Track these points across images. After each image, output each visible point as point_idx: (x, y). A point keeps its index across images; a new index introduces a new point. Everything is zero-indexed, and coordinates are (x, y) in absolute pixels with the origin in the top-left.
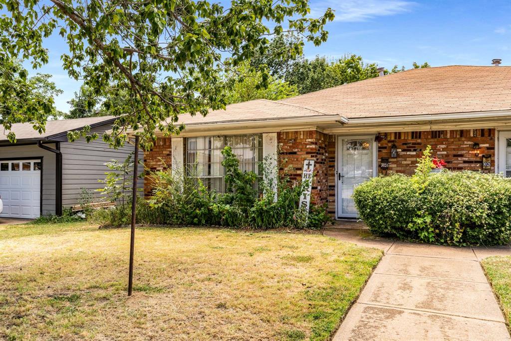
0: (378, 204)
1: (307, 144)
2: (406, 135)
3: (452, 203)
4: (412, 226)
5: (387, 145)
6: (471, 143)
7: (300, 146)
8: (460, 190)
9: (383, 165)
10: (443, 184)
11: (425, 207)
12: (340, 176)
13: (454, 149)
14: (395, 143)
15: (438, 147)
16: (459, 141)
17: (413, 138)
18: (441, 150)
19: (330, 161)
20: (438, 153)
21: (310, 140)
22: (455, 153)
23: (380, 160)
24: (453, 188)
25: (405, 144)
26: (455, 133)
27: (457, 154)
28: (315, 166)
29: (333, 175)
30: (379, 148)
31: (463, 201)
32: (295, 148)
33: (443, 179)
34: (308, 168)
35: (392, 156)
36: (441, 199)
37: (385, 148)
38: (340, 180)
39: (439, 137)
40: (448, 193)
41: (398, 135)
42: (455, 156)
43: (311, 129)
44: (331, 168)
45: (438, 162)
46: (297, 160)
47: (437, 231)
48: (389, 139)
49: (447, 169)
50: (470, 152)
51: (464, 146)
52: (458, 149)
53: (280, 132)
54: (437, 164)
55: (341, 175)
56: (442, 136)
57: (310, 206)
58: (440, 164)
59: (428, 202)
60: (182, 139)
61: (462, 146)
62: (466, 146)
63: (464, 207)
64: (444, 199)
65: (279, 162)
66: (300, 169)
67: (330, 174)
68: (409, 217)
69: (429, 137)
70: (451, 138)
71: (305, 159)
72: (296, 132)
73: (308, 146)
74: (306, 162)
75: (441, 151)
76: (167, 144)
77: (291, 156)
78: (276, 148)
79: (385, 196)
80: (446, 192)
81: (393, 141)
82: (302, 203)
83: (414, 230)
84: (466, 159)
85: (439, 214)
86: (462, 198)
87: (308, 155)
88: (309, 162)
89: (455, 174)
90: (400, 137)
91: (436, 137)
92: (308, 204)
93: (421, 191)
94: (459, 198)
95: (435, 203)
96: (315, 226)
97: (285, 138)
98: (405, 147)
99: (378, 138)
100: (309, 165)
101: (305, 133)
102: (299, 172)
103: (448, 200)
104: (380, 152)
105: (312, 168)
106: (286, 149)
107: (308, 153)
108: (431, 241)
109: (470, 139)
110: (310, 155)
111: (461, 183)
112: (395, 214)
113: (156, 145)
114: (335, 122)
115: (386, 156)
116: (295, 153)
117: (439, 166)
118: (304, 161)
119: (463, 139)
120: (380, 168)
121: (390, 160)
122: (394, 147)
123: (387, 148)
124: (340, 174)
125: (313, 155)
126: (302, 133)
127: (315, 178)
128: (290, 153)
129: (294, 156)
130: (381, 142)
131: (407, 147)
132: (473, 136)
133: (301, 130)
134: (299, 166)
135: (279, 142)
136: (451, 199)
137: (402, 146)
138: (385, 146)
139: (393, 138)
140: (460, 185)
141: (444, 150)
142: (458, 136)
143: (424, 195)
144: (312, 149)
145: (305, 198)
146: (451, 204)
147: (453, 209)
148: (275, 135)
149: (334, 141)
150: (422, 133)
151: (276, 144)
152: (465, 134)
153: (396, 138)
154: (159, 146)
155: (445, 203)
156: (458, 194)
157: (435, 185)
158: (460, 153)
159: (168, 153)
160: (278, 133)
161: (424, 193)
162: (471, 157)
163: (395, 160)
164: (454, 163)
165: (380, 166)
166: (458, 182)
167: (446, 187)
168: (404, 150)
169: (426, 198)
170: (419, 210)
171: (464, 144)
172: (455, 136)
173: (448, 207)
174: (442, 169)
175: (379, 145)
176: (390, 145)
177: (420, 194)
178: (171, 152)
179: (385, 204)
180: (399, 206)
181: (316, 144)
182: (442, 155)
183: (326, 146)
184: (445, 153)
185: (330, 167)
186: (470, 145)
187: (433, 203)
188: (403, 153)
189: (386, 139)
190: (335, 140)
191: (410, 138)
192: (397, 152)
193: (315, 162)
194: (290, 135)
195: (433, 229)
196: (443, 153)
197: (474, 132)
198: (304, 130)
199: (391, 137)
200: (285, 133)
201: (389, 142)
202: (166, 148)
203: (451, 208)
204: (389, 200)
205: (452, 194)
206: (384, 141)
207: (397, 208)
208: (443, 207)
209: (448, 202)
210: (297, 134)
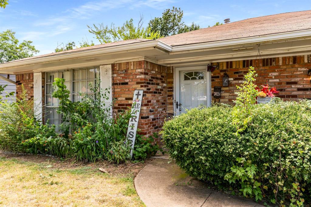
0: (186, 145)
1: (137, 75)
2: (238, 65)
3: (287, 151)
4: (230, 177)
5: (220, 74)
6: (305, 69)
7: (131, 77)
8: (297, 130)
9: (216, 94)
10: (272, 120)
11: (246, 153)
12: (177, 105)
13: (287, 77)
14: (227, 72)
15: (270, 74)
16: (292, 67)
17: (244, 66)
18: (273, 77)
19: (168, 91)
20: (270, 81)
21: (139, 70)
22: (288, 80)
23: (213, 89)
24: (288, 126)
25: (237, 73)
26: (287, 60)
27: (290, 81)
28: (143, 95)
29: (172, 104)
30: (212, 77)
31: (303, 148)
32: (126, 78)
33: (272, 113)
34: (138, 98)
35: (224, 85)
36: (270, 143)
37: (218, 77)
38: (177, 108)
39: (271, 64)
40: (281, 134)
41: (229, 65)
42: (288, 83)
43: (140, 60)
44: (169, 98)
45: (269, 90)
46: (129, 90)
47: (265, 187)
48: (221, 68)
49: (279, 98)
50: (304, 79)
51: (298, 73)
52: (291, 77)
53: (114, 64)
54: (267, 92)
55: (179, 104)
56: (274, 63)
57: (136, 137)
58: (271, 92)
59: (250, 146)
60: (40, 74)
61: (295, 73)
62: (300, 73)
63: (306, 160)
64: (273, 143)
65: (114, 92)
66: (131, 99)
67: (168, 103)
68: (227, 165)
69: (261, 65)
70: (283, 65)
71: (135, 89)
72: (128, 63)
73: (138, 77)
74: (136, 92)
75: (273, 79)
76: (31, 79)
77: (123, 86)
78: (111, 79)
79: (196, 135)
80: (276, 132)
81: (225, 71)
82: (130, 133)
83: (234, 182)
84: (301, 87)
85: (267, 164)
86: (303, 143)
87: (138, 85)
88: (139, 92)
89: (289, 104)
90: (231, 67)
91: (267, 65)
92: (135, 135)
93: (241, 130)
94: (297, 144)
95: (260, 148)
96: (140, 158)
97: (118, 69)
98: (237, 76)
99: (211, 68)
100: (138, 95)
101: (135, 64)
102: (130, 102)
103: (280, 146)
104: (213, 82)
105: (140, 97)
106: (119, 80)
107: (138, 83)
108: (257, 199)
109: (305, 65)
110: (140, 85)
111: (299, 119)
112: (207, 160)
113: (24, 79)
114: (154, 48)
115: (219, 85)
116: (127, 83)
117: (269, 94)
118: (134, 91)
119: (296, 65)
120: (213, 97)
121: (223, 89)
122: (226, 76)
123: (220, 77)
124: (177, 102)
125: (142, 85)
126: (132, 63)
127: (145, 108)
128: (123, 84)
129: (126, 86)
130: (214, 72)
131: (239, 76)
132: (307, 62)
133: (131, 61)
134: (130, 96)
135: (113, 74)
136: (285, 145)
137: (234, 75)
138: (217, 75)
139: (225, 68)
140: (297, 121)
141: (276, 77)
142: (291, 63)
143: (246, 134)
144: (141, 79)
145: (132, 129)
146: (284, 152)
147: (287, 160)
148: (110, 66)
149: (171, 72)
150: (253, 61)
151: (111, 76)
152: (298, 61)
153: (227, 67)
154: (26, 80)
155: (276, 150)
156: (294, 137)
157: (261, 121)
158: (293, 80)
159: (32, 86)
160: (112, 64)
161: (245, 132)
162: (306, 84)
163: (227, 89)
164: (288, 91)
165: (213, 95)
166: (293, 117)
167: (277, 124)
168: (235, 79)
169: (248, 141)
170: (239, 156)
171: (297, 71)
172: (287, 64)
173: (280, 156)
174: (273, 97)
175: (212, 75)
176: (222, 74)
177: (241, 133)
178: (33, 85)
179: (194, 146)
180: (211, 151)
181: (146, 74)
182: (275, 82)
183: (162, 76)
184: (278, 80)
185: (169, 96)
186: (304, 71)
187: (257, 148)
188: (235, 82)
189: (218, 69)
190: (173, 71)
191: (241, 67)
192: (229, 81)
193: (144, 92)
194: (122, 66)
195: (259, 184)
196: (275, 80)
197: (308, 58)
198: (134, 60)
199: (223, 67)
200: (118, 65)
201: (222, 71)
202: (30, 82)
203: (285, 158)
204: (199, 140)
205: (285, 135)
206: (216, 71)
207: (209, 152)
208: (272, 156)
209: (279, 148)
210: (128, 65)
